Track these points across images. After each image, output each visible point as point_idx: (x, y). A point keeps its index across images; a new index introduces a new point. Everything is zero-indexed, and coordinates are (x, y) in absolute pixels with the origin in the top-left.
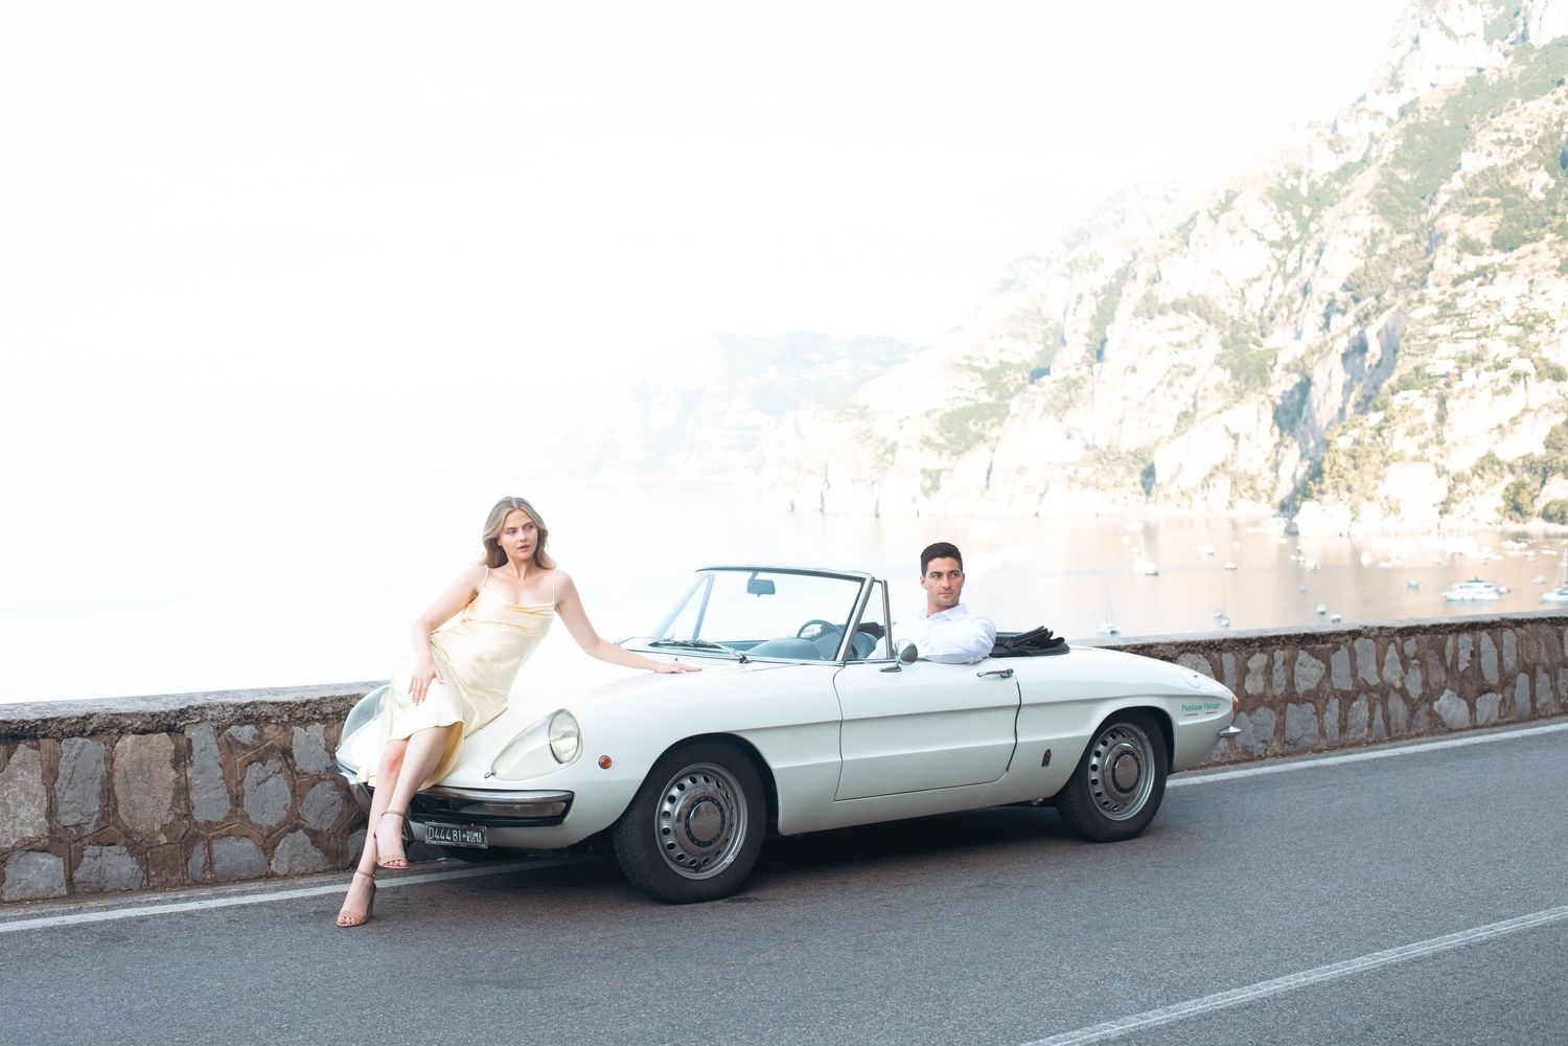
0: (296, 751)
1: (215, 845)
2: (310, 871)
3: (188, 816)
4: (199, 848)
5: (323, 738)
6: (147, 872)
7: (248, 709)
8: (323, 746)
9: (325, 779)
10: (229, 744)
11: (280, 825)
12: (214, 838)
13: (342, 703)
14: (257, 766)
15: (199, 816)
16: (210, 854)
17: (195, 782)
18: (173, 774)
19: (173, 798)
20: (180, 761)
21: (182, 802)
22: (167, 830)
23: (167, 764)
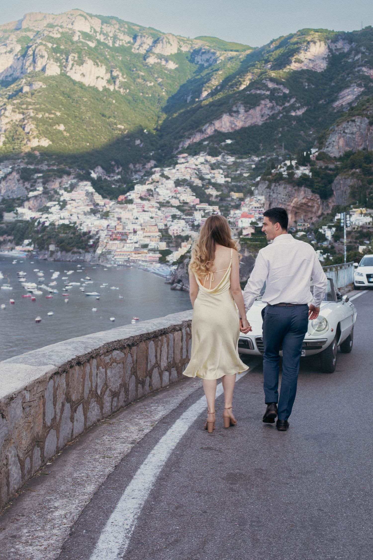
3: (182, 357)
17: (183, 346)
18: (181, 344)
19: (181, 352)
22: (180, 362)
23: (180, 341)
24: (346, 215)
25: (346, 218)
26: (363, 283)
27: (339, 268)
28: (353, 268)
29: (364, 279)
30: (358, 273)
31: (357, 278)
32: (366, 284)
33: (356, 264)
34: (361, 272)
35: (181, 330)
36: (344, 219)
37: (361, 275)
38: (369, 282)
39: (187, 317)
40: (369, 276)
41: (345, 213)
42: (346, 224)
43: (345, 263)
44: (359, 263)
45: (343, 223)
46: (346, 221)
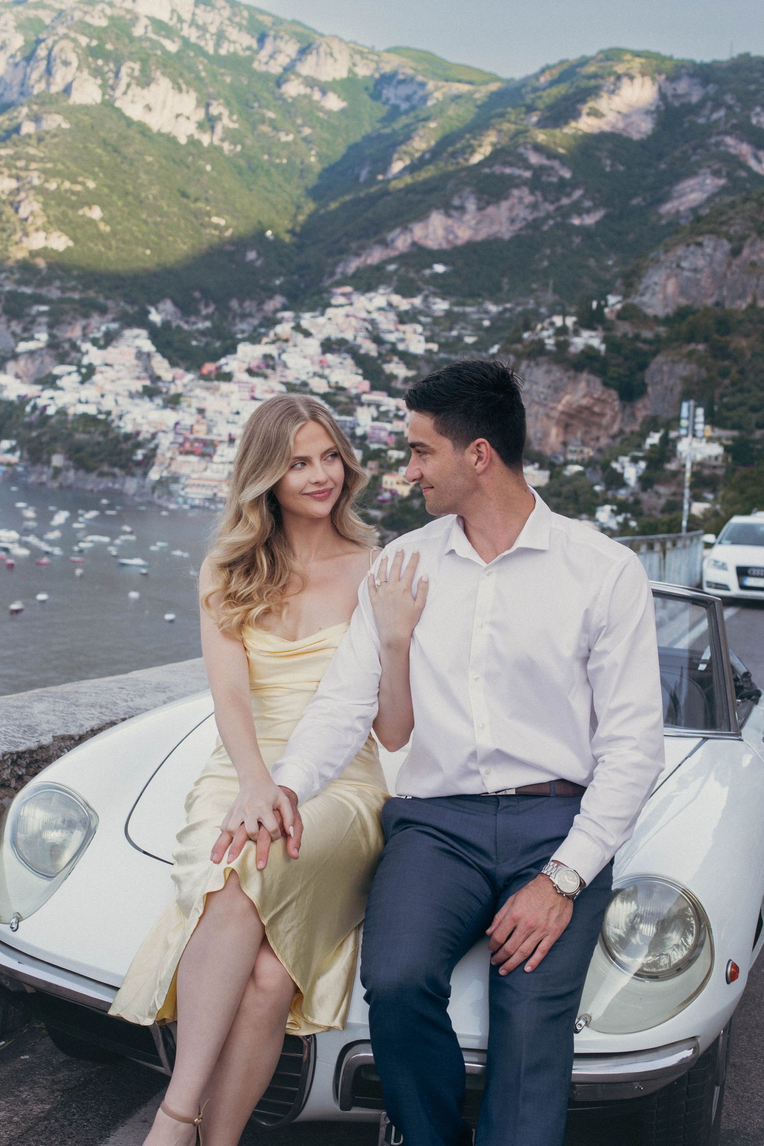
24: (696, 407)
25: (695, 416)
26: (725, 587)
27: (669, 545)
28: (701, 547)
29: (731, 579)
30: (716, 562)
31: (712, 575)
32: (735, 591)
33: (710, 538)
34: (722, 559)
36: (688, 418)
37: (723, 567)
38: (743, 587)
40: (743, 572)
41: (692, 403)
42: (695, 430)
43: (684, 533)
44: (717, 535)
45: (687, 428)
46: (694, 423)
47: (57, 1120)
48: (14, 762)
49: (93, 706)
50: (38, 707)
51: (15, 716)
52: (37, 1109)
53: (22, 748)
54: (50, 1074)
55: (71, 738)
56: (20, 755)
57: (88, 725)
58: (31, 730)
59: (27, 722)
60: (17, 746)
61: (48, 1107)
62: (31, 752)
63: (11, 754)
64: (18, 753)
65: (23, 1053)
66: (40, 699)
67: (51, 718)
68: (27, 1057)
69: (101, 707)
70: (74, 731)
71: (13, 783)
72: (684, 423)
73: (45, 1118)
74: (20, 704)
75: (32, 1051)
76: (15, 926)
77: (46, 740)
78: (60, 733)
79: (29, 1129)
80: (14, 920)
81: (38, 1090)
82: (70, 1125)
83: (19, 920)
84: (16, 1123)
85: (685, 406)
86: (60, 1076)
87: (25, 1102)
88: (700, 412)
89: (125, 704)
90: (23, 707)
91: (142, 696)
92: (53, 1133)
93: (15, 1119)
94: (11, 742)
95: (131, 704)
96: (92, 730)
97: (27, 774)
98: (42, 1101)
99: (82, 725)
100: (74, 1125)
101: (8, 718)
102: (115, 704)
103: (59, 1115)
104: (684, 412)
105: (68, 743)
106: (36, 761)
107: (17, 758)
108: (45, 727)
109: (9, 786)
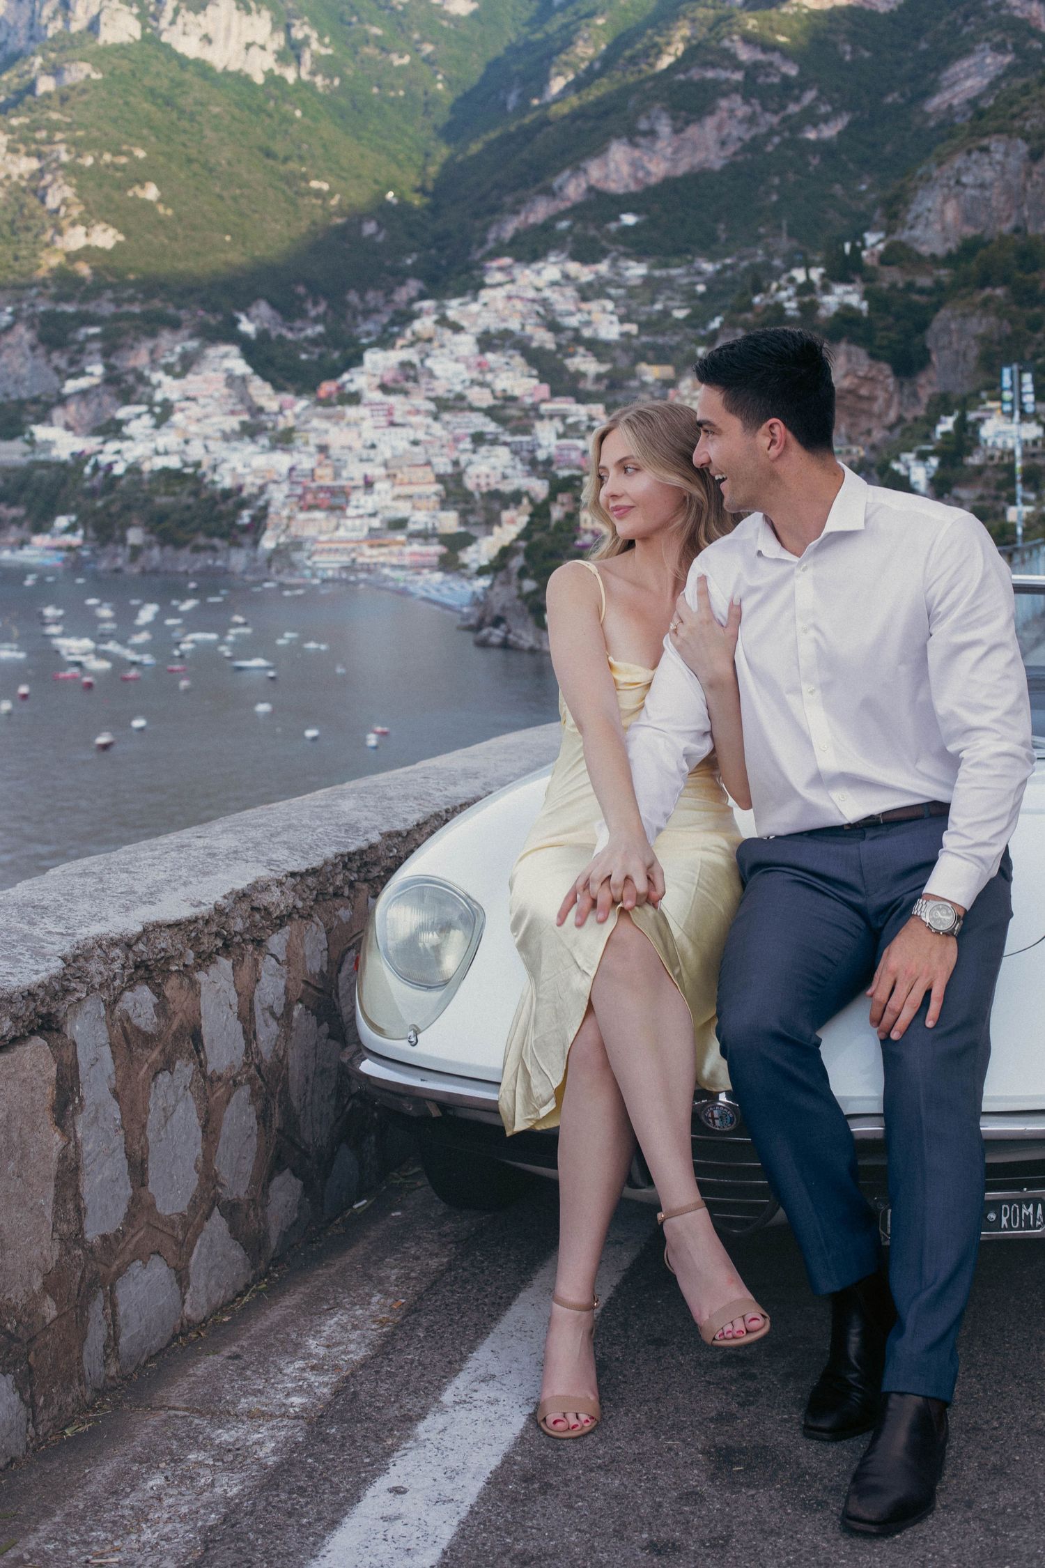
0: (205, 1030)
1: (120, 1293)
2: (230, 1295)
3: (77, 1237)
4: (97, 1308)
5: (234, 992)
6: (31, 1404)
7: (141, 946)
8: (235, 1009)
9: (241, 1083)
10: (128, 1042)
11: (193, 1206)
12: (119, 1274)
13: (245, 906)
14: (164, 1078)
15: (92, 1234)
16: (114, 1314)
17: (88, 1147)
18: (57, 1139)
19: (56, 1202)
20: (66, 1105)
21: (70, 1206)
22: (53, 1283)
23: (47, 1118)
24: (1021, 372)
25: (1021, 385)
35: (48, 1026)
36: (1012, 389)
39: (151, 897)
41: (1015, 367)
42: (1022, 404)
43: (1020, 544)
45: (1012, 402)
46: (1021, 394)
47: (464, 1269)
48: (345, 866)
49: (406, 797)
50: (347, 805)
51: (326, 815)
52: (434, 1263)
53: (352, 849)
54: (433, 1228)
55: (399, 834)
56: (351, 856)
57: (414, 818)
58: (352, 828)
59: (343, 821)
60: (346, 847)
61: (445, 1260)
62: (361, 852)
63: (342, 855)
64: (349, 853)
65: (395, 1211)
66: (343, 796)
67: (369, 815)
68: (399, 1213)
69: (415, 798)
70: (399, 826)
71: (346, 892)
72: (1007, 395)
73: (450, 1269)
74: (323, 803)
75: (402, 1208)
76: (413, 1040)
77: (375, 838)
78: (386, 829)
79: (434, 1283)
80: (411, 1033)
81: (425, 1245)
82: (483, 1272)
83: (417, 1032)
84: (415, 1278)
85: (1006, 372)
86: (446, 1229)
87: (418, 1258)
88: (1027, 378)
89: (438, 794)
90: (327, 806)
91: (455, 784)
92: (466, 1281)
93: (413, 1275)
94: (338, 843)
95: (446, 793)
96: (418, 825)
97: (359, 881)
98: (437, 1255)
99: (405, 820)
100: (487, 1272)
101: (320, 818)
102: (430, 795)
103: (465, 1264)
104: (1006, 381)
105: (396, 840)
106: (366, 864)
107: (347, 860)
108: (365, 824)
109: (342, 895)
